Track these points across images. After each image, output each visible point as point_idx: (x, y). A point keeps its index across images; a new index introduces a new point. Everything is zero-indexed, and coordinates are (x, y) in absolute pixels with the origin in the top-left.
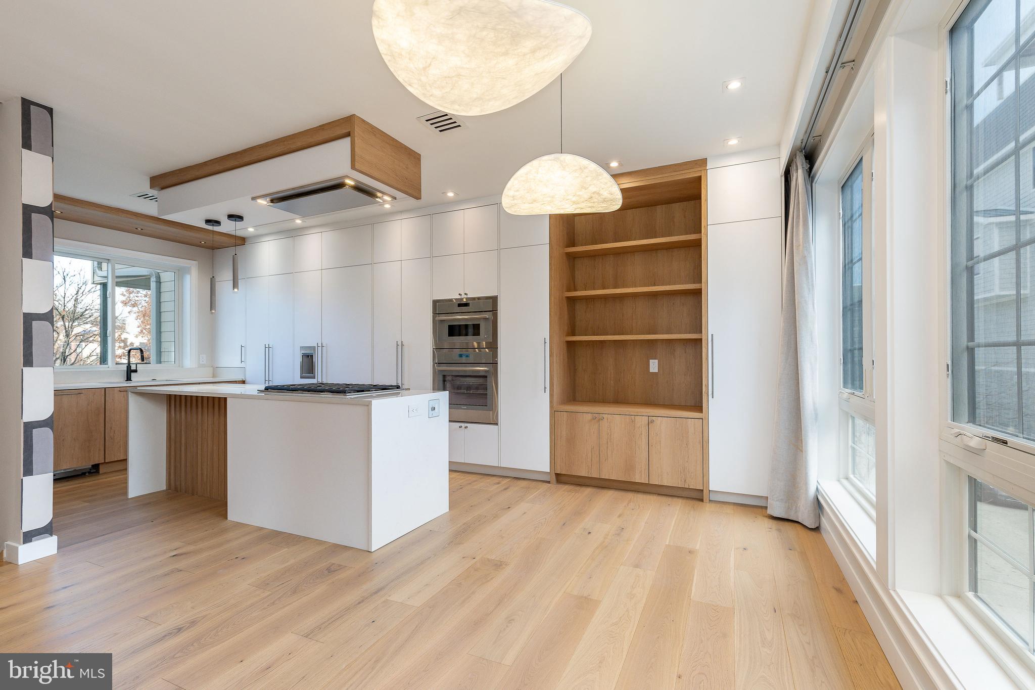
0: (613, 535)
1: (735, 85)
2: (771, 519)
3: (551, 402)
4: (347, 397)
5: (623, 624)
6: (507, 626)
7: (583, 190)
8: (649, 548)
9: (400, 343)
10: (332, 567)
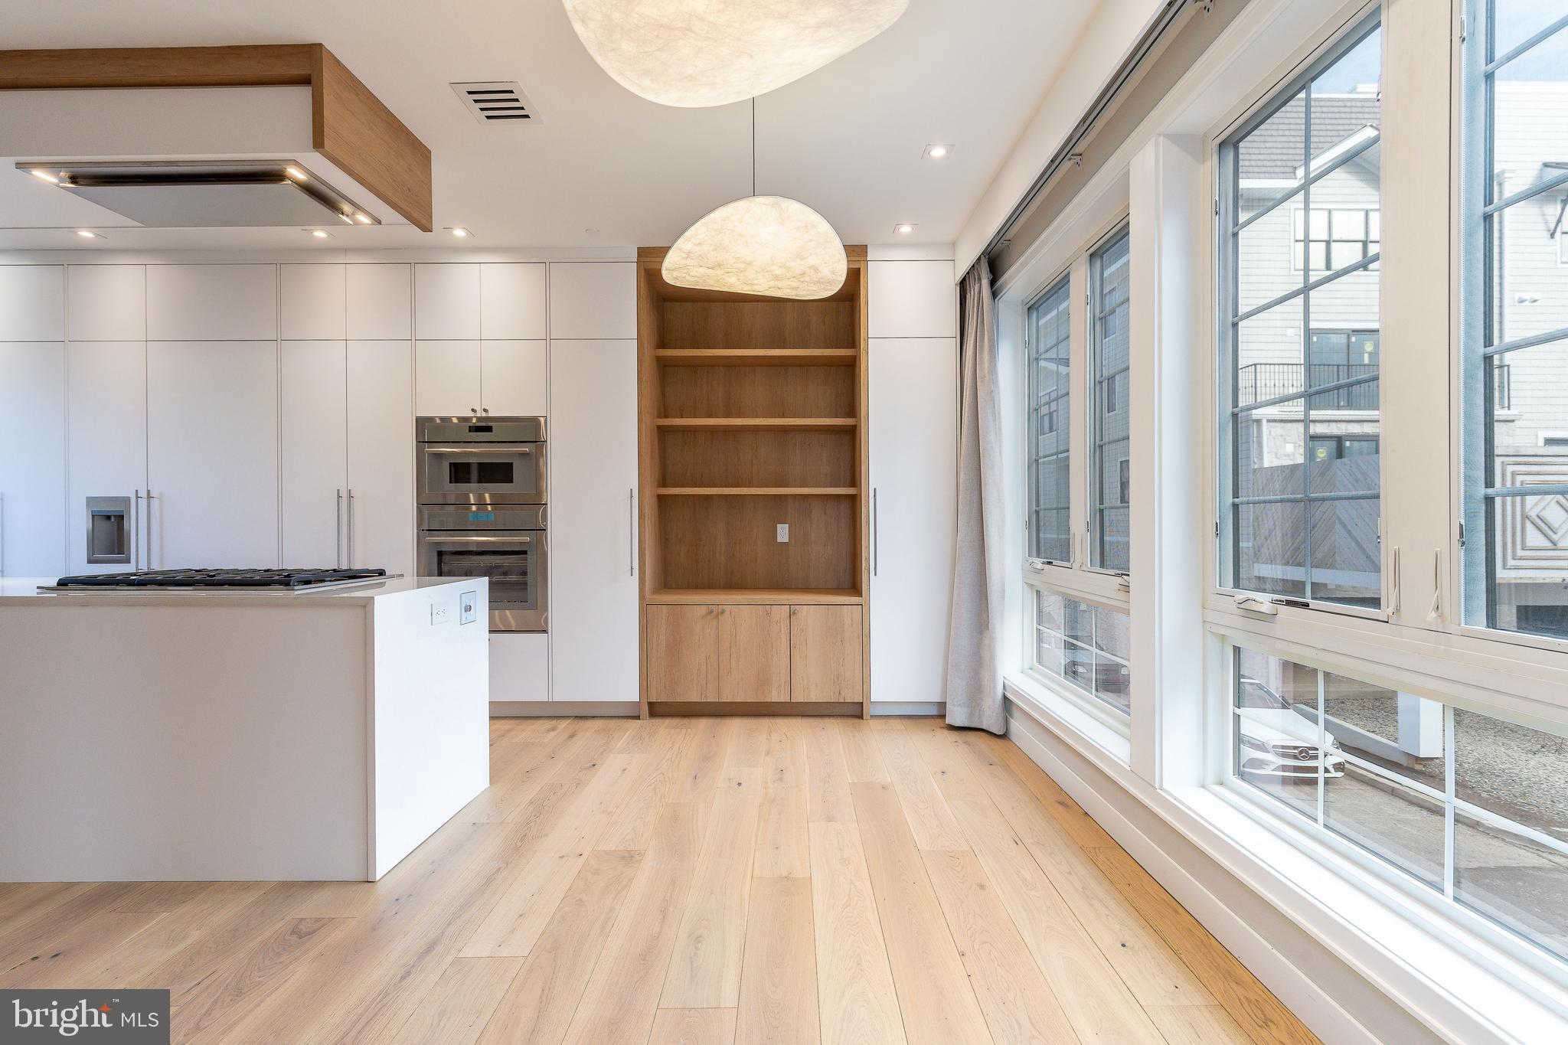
0: (774, 782)
1: (938, 152)
2: (952, 730)
3: (641, 590)
4: (296, 593)
5: (857, 904)
6: (697, 949)
7: (798, 260)
8: (831, 791)
9: (344, 494)
10: (300, 927)
